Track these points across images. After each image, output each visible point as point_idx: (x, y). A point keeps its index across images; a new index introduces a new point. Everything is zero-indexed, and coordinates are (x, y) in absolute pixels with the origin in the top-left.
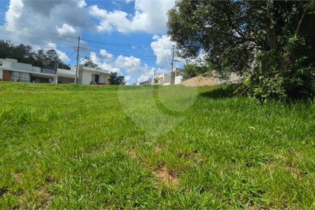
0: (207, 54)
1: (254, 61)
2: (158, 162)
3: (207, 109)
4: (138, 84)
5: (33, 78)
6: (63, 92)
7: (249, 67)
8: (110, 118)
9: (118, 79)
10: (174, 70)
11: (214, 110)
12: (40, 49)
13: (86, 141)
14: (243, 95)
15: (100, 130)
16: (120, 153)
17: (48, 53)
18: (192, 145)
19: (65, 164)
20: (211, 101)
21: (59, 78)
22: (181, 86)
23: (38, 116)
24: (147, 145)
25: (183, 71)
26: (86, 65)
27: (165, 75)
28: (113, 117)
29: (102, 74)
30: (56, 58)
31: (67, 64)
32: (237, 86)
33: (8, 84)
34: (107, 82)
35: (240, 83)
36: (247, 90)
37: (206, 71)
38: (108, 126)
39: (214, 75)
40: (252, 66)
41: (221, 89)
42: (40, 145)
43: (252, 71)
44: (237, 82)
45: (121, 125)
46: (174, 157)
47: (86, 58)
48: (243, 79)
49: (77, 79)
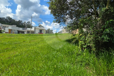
9: (50, 31)
17: (28, 22)
21: (28, 31)
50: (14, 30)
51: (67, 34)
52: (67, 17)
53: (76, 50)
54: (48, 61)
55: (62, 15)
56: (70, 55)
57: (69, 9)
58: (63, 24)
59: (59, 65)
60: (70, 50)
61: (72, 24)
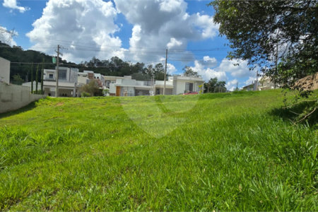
5: (137, 92)
9: (218, 85)
17: (156, 67)
21: (157, 89)
50: (128, 87)
51: (274, 90)
52: (274, 36)
53: (315, 143)
54: (217, 171)
55: (258, 31)
56: (289, 159)
57: (284, 8)
58: (262, 60)
59: (253, 186)
60: (289, 143)
61: (297, 56)
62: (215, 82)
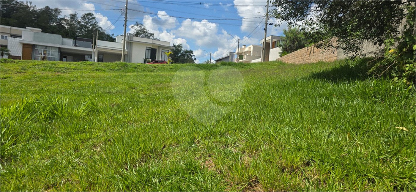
0: (322, 12)
1: (404, 20)
2: (250, 178)
3: (323, 99)
4: (213, 62)
5: (64, 55)
6: (105, 74)
7: (395, 31)
8: (175, 111)
9: (183, 55)
10: (269, 38)
11: (335, 100)
12: (72, 13)
13: (142, 145)
14: (385, 76)
15: (160, 129)
16: (191, 164)
17: (84, 18)
18: (301, 154)
19: (113, 177)
20: (330, 86)
21: (100, 53)
22: (280, 64)
23: (72, 109)
24: (231, 153)
25: (282, 39)
26: (137, 34)
27: (255, 47)
28: (178, 110)
29: (160, 47)
30: (95, 24)
31: (110, 34)
32: (373, 61)
33: (30, 63)
34: (168, 59)
35: (380, 55)
36: (391, 68)
37: (321, 39)
38: (172, 123)
39: (334, 44)
40: (400, 28)
41: (347, 66)
42: (76, 149)
43: (400, 36)
44: (373, 55)
45: (191, 122)
46: (273, 172)
47: (137, 24)
48: (384, 51)
49: (125, 55)
62: (179, 51)
